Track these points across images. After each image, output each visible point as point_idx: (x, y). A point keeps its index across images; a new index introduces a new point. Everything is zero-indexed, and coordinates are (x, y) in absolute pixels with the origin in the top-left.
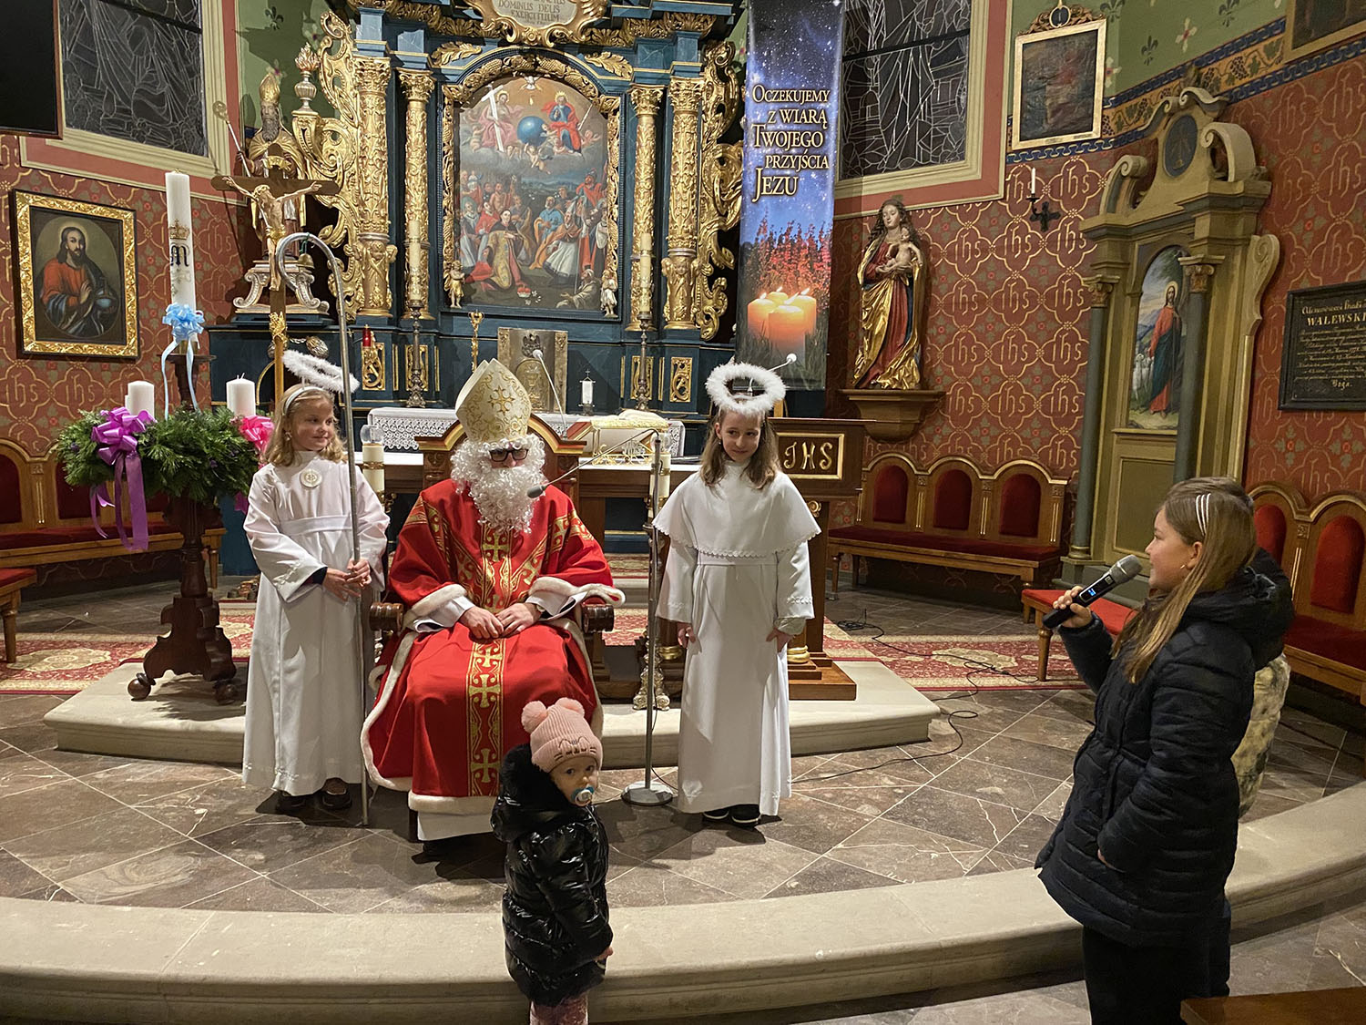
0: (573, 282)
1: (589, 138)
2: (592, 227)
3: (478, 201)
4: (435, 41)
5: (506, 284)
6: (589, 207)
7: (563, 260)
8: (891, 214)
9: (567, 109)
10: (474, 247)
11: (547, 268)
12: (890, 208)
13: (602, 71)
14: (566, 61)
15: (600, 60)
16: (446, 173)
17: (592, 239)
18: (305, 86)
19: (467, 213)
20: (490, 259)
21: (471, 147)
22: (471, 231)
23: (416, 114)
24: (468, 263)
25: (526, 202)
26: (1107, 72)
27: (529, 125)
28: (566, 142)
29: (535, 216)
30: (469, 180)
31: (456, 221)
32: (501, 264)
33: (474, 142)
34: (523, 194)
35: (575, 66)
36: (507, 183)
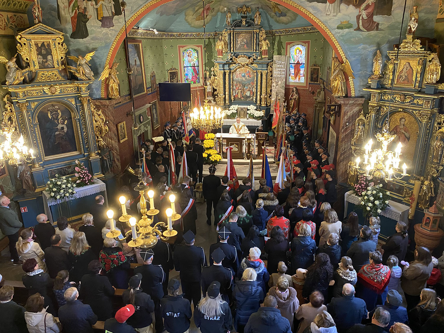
0: (250, 97)
1: (252, 76)
2: (252, 89)
3: (236, 86)
4: (230, 64)
5: (240, 97)
6: (252, 86)
7: (248, 94)
8: (294, 89)
9: (249, 72)
10: (235, 92)
11: (246, 95)
12: (294, 88)
13: (253, 67)
14: (248, 66)
15: (253, 65)
16: (231, 83)
17: (252, 90)
18: (212, 73)
19: (234, 88)
20: (238, 94)
21: (235, 78)
22: (235, 90)
23: (227, 76)
24: (235, 95)
25: (243, 85)
26: (320, 74)
27: (243, 74)
28: (249, 76)
29: (244, 87)
30: (235, 83)
31: (233, 89)
32: (239, 95)
33: (235, 77)
34: (242, 84)
35: (250, 67)
36: (240, 83)
